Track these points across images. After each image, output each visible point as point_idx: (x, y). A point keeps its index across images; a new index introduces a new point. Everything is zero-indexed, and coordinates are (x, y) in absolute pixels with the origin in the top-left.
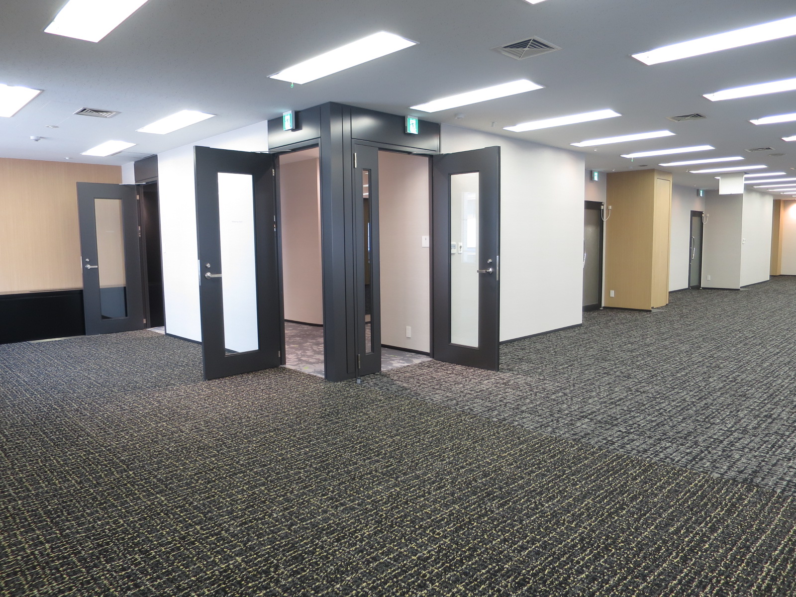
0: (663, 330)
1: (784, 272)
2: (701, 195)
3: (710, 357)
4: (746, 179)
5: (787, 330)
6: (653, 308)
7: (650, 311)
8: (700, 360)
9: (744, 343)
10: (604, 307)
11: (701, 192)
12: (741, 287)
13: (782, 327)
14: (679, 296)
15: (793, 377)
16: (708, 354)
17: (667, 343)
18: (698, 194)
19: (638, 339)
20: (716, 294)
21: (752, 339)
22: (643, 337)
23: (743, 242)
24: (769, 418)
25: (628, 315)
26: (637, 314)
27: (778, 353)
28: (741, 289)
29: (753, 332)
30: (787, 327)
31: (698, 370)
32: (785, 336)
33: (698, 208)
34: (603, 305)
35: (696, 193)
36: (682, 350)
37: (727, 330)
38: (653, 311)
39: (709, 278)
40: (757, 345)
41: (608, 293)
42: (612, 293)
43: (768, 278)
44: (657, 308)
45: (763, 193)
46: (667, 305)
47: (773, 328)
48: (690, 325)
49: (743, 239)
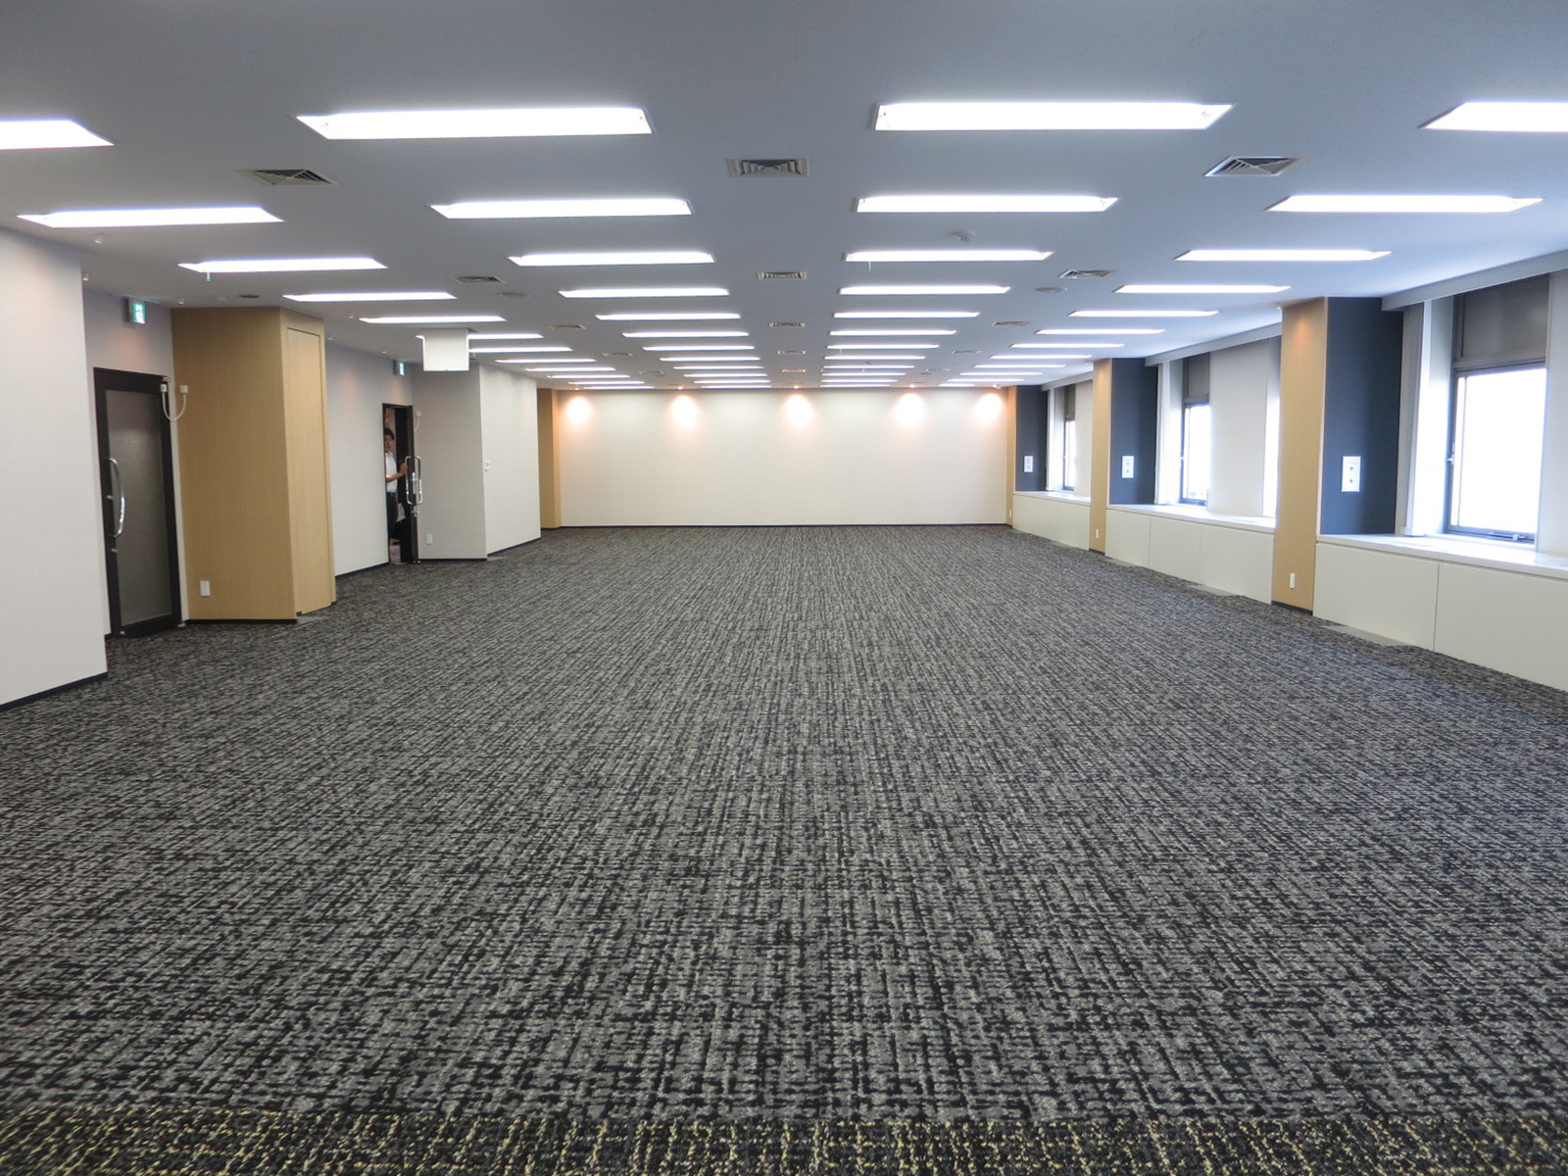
0: (304, 667)
1: (566, 519)
2: (402, 372)
3: (388, 724)
4: (473, 344)
5: (551, 639)
6: (299, 614)
7: (293, 622)
8: (364, 736)
9: (466, 678)
10: (187, 622)
11: (402, 365)
12: (489, 555)
13: (544, 634)
14: (367, 581)
15: (542, 748)
16: (385, 720)
17: (301, 700)
18: (396, 371)
19: (237, 698)
20: (441, 572)
21: (484, 667)
22: (252, 691)
23: (485, 467)
24: (472, 872)
25: (238, 637)
26: (262, 632)
27: (525, 694)
28: (490, 559)
29: (489, 650)
30: (552, 634)
31: (350, 765)
32: (544, 653)
33: (398, 398)
34: (185, 616)
35: (391, 368)
36: (331, 714)
37: (440, 652)
38: (302, 620)
39: (430, 539)
40: (489, 681)
41: (194, 587)
42: (205, 588)
43: (538, 535)
44: (311, 614)
45: (517, 374)
46: (333, 604)
47: (528, 638)
48: (367, 648)
49: (485, 461)
